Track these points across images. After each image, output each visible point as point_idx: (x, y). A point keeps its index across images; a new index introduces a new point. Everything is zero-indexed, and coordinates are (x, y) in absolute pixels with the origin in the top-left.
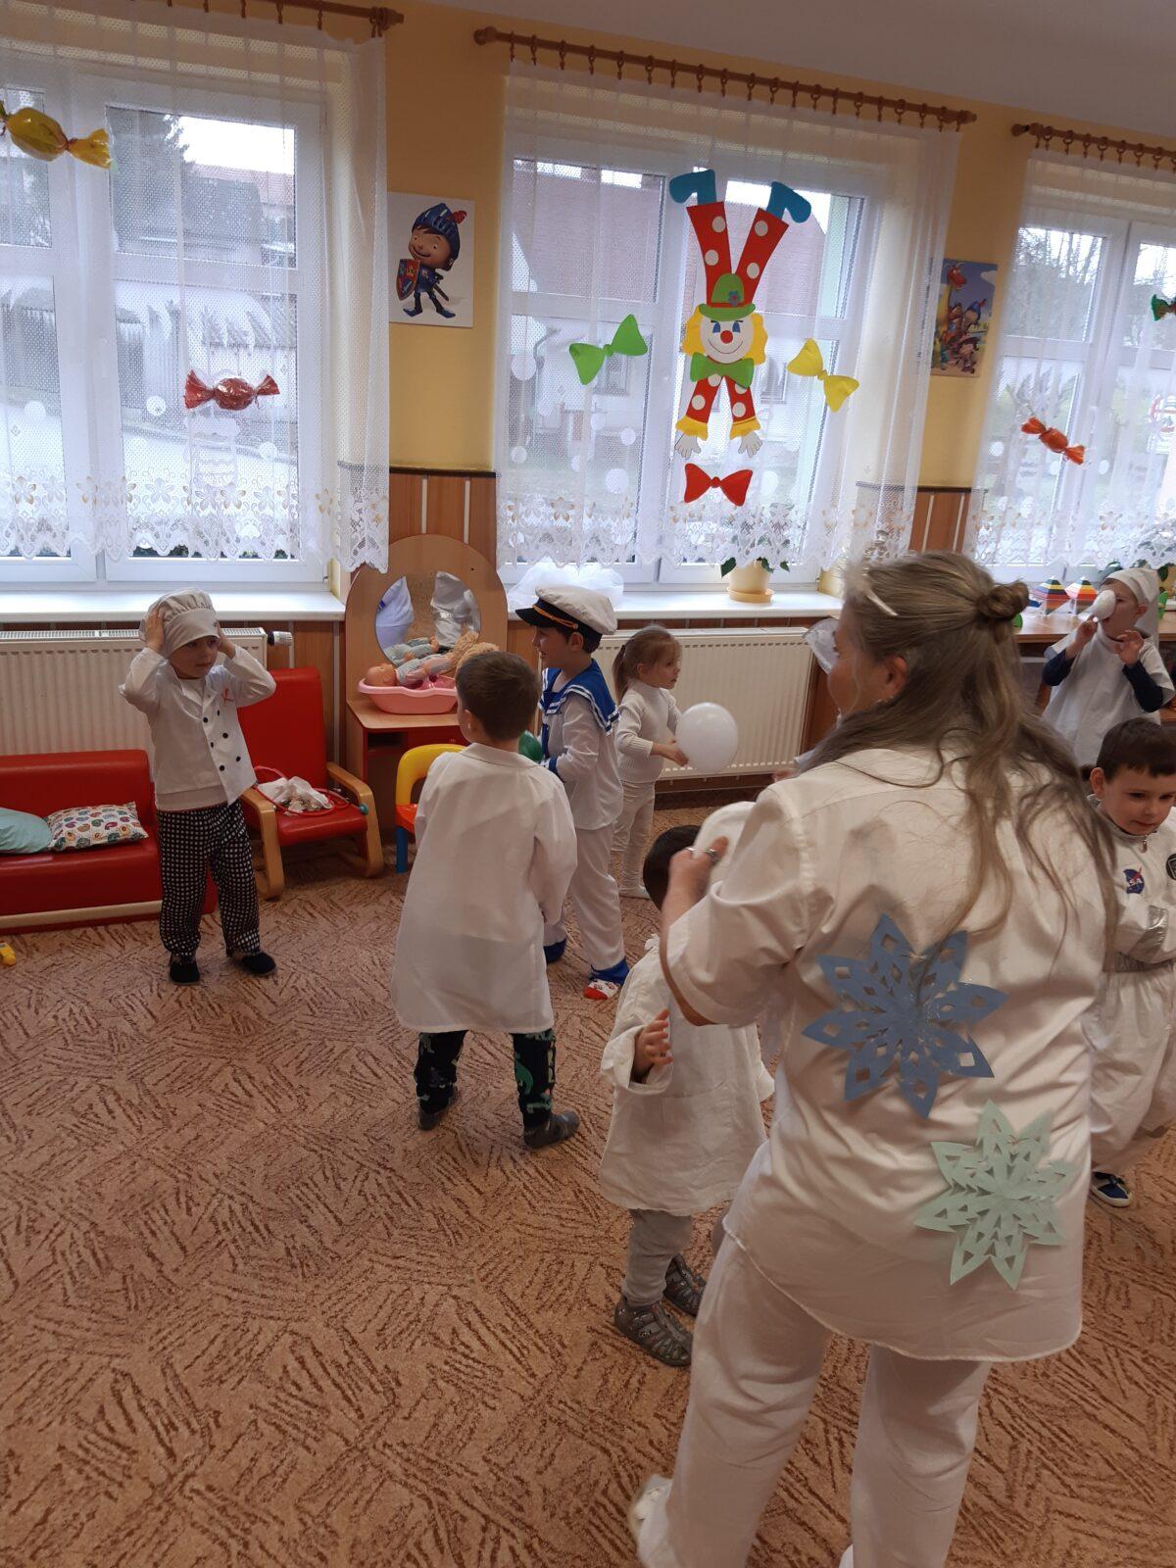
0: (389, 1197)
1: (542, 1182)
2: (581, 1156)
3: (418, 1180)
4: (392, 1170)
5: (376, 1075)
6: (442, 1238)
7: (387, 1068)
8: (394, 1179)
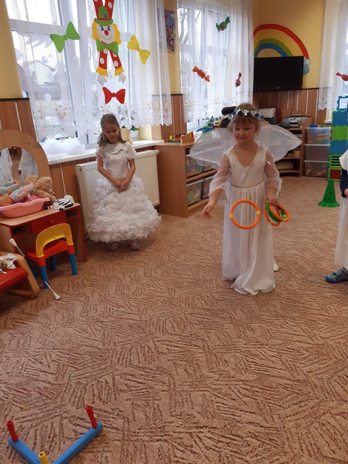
0: (221, 442)
1: (268, 392)
2: (266, 371)
3: (223, 425)
4: (206, 427)
5: (141, 383)
6: (269, 446)
7: (142, 377)
8: (212, 430)
